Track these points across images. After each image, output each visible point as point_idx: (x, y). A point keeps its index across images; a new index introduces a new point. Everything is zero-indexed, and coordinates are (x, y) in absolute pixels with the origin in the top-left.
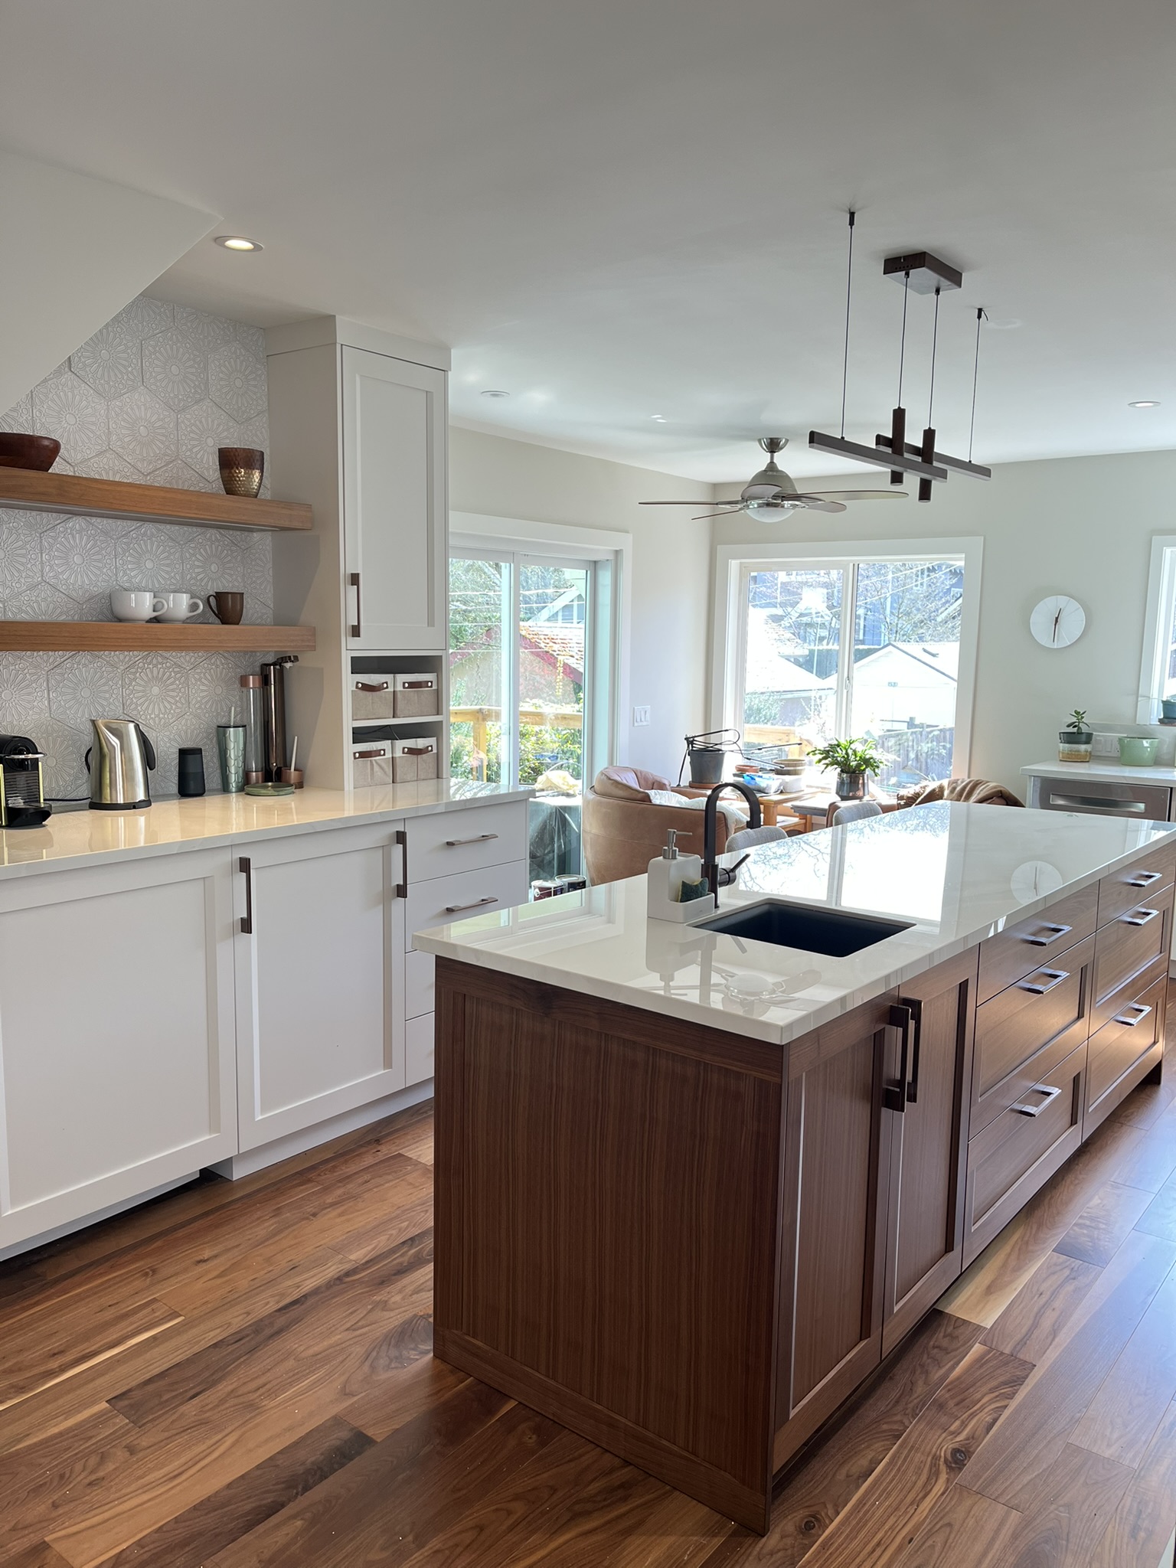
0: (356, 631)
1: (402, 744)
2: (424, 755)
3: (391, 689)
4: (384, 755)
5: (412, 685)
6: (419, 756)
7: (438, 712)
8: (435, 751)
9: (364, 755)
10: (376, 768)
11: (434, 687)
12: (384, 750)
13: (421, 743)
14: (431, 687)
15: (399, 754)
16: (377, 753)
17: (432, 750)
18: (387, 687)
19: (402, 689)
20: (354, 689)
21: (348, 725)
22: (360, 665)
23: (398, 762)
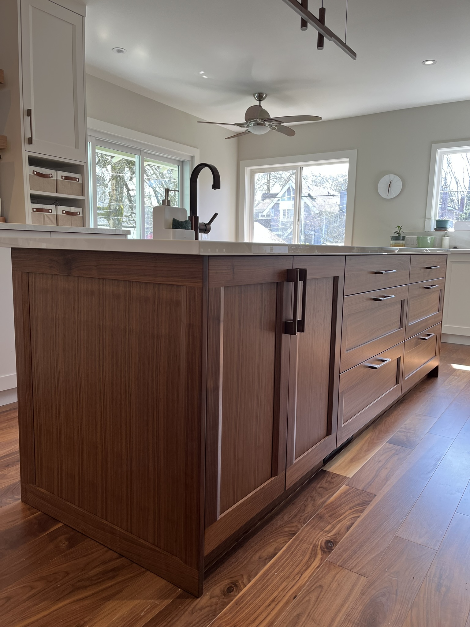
0: (30, 141)
1: (61, 208)
2: (75, 216)
3: (54, 178)
4: (51, 212)
5: (67, 178)
6: (72, 216)
7: (83, 195)
8: (81, 215)
9: (38, 210)
10: (46, 219)
11: (80, 182)
12: (51, 210)
13: (73, 209)
14: (78, 181)
15: (60, 213)
16: (47, 211)
17: (79, 214)
18: (52, 177)
19: (61, 179)
20: (32, 174)
21: (27, 193)
22: (33, 161)
23: (59, 218)
